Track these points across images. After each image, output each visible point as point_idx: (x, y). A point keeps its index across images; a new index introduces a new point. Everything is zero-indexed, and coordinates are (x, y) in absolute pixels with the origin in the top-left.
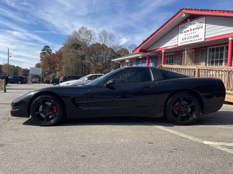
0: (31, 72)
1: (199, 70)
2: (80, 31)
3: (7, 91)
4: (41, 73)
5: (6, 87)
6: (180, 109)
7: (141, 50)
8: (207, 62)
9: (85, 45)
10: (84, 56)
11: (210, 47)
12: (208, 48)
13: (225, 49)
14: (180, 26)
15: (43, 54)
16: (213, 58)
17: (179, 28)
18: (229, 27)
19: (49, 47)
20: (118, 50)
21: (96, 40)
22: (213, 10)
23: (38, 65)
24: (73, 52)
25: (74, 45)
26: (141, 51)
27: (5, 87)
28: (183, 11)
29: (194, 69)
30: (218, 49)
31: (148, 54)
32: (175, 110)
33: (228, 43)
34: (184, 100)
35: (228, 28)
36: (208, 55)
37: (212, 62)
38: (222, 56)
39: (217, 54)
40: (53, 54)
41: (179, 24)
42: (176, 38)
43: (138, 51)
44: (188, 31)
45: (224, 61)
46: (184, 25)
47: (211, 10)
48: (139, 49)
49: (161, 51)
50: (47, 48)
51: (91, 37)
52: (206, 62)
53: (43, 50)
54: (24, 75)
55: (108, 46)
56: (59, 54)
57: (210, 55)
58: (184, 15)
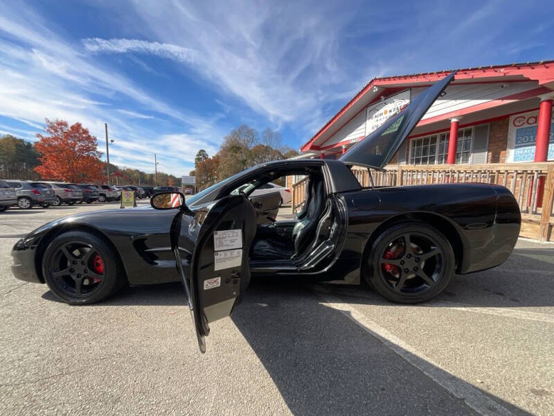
0: (183, 182)
1: (403, 171)
2: (239, 131)
3: (138, 205)
4: (194, 182)
5: (137, 202)
6: (402, 264)
7: (312, 146)
8: (409, 161)
9: (247, 149)
10: (246, 161)
11: (414, 139)
12: (411, 140)
13: (438, 140)
14: (369, 109)
15: (198, 159)
16: (418, 154)
17: (368, 111)
18: (456, 99)
19: (204, 151)
20: (286, 152)
21: (259, 142)
22: (426, 74)
23: (193, 174)
24: (232, 156)
25: (233, 147)
26: (313, 148)
27: (135, 201)
28: (375, 83)
29: (395, 171)
30: (426, 141)
31: (322, 152)
32: (388, 266)
33: (449, 129)
34: (412, 241)
35: (453, 102)
36: (410, 150)
37: (418, 161)
38: (433, 151)
39: (419, 149)
40: (210, 159)
41: (367, 106)
42: (363, 126)
43: (309, 148)
44: (381, 114)
45: (436, 158)
46: (375, 105)
47: (423, 75)
48: (310, 145)
49: (341, 147)
50: (202, 152)
51: (253, 137)
52: (407, 161)
53: (198, 155)
54: (174, 185)
55: (273, 148)
56: (216, 160)
57: (413, 150)
58: (376, 90)
